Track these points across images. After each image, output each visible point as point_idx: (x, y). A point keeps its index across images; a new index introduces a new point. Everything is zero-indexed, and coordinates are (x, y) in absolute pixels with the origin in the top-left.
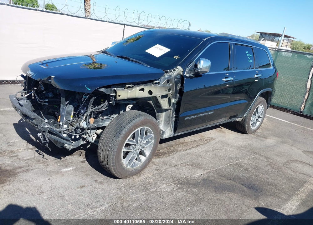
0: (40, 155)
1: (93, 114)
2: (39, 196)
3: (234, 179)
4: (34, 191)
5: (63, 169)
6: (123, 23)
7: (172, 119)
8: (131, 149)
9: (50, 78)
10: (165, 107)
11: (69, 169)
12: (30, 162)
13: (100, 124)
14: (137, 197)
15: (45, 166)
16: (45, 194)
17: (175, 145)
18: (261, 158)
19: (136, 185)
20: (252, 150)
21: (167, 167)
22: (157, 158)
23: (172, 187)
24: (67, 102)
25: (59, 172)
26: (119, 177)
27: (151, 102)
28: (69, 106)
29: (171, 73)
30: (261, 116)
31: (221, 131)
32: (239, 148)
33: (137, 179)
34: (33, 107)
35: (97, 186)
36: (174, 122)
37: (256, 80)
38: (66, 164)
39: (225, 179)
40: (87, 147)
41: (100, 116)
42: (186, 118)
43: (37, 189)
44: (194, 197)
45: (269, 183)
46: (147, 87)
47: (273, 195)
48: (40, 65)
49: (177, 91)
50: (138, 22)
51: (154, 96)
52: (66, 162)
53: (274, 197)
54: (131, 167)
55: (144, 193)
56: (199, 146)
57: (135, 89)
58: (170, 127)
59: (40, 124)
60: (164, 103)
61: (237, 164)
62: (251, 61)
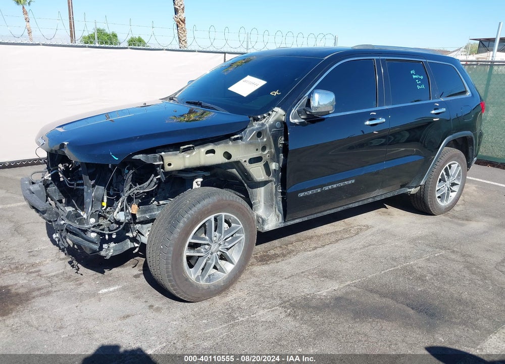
0: (73, 268)
1: (136, 198)
2: (55, 333)
3: (393, 295)
4: (50, 326)
5: (103, 288)
6: (222, 50)
7: (276, 198)
8: (202, 253)
9: (62, 146)
10: (261, 178)
11: (112, 289)
12: (55, 280)
13: (156, 213)
14: (212, 331)
15: (77, 285)
16: (65, 330)
17: (296, 242)
18: (453, 256)
19: (214, 312)
20: (437, 243)
21: (275, 279)
22: (260, 265)
23: (277, 313)
24: (94, 181)
25: (94, 295)
26: (185, 299)
27: (234, 171)
28: (97, 188)
29: (265, 120)
30: (456, 182)
31: (386, 213)
32: (413, 241)
33: (219, 302)
34: (61, 194)
35: (151, 314)
36: (281, 202)
37: (434, 120)
38: (109, 281)
39: (377, 298)
40: (134, 252)
41: (153, 201)
42: (302, 195)
43: (55, 322)
44: (312, 330)
45: (460, 301)
46: (219, 146)
47: (464, 323)
48: (56, 129)
49: (279, 149)
50: (247, 46)
51: (236, 160)
52: (110, 278)
53: (467, 326)
54: (206, 281)
55: (226, 325)
56: (339, 242)
57: (197, 151)
58: (276, 211)
59: (56, 219)
60: (257, 172)
61: (405, 268)
62: (423, 86)
